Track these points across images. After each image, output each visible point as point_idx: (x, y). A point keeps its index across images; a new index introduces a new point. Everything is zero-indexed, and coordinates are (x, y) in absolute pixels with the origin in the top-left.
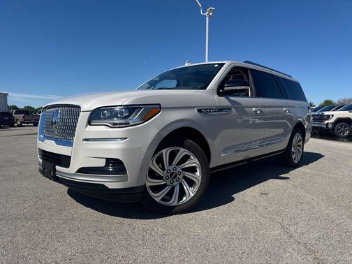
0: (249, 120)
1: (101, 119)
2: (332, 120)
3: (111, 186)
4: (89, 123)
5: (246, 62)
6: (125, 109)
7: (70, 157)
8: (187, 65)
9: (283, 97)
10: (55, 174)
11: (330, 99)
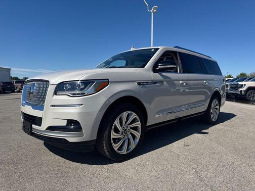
0: (179, 90)
1: (64, 90)
2: (244, 88)
3: (71, 140)
4: (55, 93)
5: (176, 47)
6: (81, 83)
7: (42, 118)
8: (132, 49)
9: (204, 73)
10: (31, 130)
11: (244, 72)
